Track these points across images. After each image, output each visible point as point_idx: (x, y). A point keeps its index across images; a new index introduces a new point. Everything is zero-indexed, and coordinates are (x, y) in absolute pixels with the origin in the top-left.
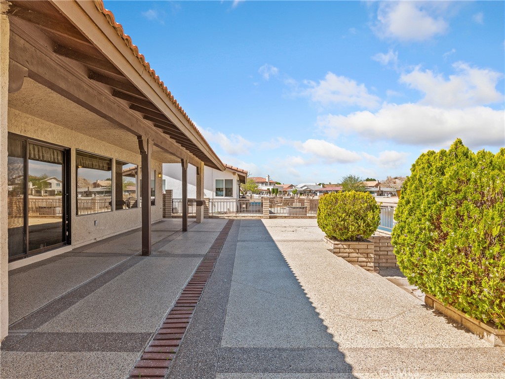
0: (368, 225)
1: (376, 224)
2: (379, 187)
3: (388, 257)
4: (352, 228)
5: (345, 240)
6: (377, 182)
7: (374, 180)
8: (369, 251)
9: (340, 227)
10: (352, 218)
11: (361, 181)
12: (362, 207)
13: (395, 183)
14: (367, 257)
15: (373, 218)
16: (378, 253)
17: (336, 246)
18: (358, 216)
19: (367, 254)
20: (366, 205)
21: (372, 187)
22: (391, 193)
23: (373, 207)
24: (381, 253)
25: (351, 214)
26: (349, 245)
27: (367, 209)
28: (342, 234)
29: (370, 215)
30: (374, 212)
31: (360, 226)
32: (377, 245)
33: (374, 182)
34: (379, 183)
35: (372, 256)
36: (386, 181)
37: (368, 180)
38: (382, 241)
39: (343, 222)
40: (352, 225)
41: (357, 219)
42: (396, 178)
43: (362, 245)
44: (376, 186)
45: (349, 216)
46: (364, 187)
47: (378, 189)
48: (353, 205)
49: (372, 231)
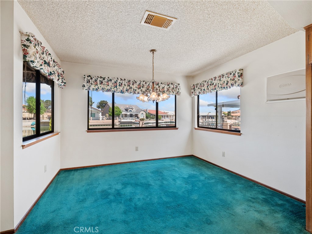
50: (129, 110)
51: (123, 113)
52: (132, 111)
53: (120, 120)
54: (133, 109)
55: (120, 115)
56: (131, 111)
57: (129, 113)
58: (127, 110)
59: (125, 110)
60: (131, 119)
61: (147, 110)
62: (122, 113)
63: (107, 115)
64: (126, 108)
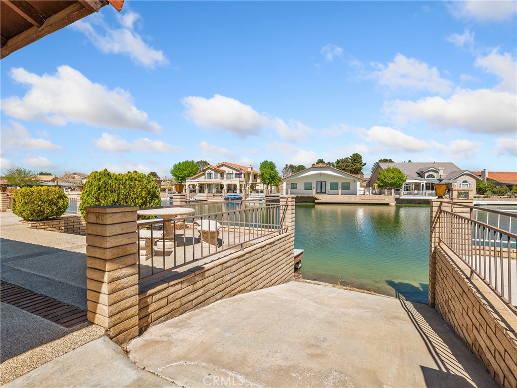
0: (60, 209)
1: (65, 207)
2: (56, 182)
3: (74, 229)
4: (47, 211)
5: (41, 220)
6: (54, 177)
7: (50, 174)
8: (60, 225)
9: (37, 211)
10: (46, 204)
11: (33, 174)
12: (54, 197)
13: (74, 178)
14: (59, 229)
15: (64, 204)
16: (67, 227)
17: (34, 225)
18: (51, 202)
19: (59, 227)
20: (57, 195)
21: (48, 181)
22: (70, 188)
23: (62, 197)
24: (69, 227)
25: (46, 201)
26: (45, 223)
27: (58, 198)
28: (38, 216)
29: (61, 202)
30: (63, 200)
31: (53, 210)
32: (66, 222)
33: (50, 176)
34: (56, 178)
35: (63, 228)
36: (64, 176)
37: (41, 174)
38: (69, 219)
39: (39, 208)
40: (47, 209)
41: (51, 205)
42: (75, 174)
43: (56, 222)
44: (53, 180)
45: (45, 203)
46: (37, 181)
47: (55, 184)
48: (47, 196)
49: (63, 212)
50: (426, 175)
51: (408, 181)
52: (434, 177)
53: (397, 196)
54: (437, 172)
55: (400, 185)
56: (432, 176)
57: (426, 181)
58: (421, 175)
59: (418, 174)
60: (429, 195)
61: (484, 172)
62: (405, 181)
63: (376, 185)
64: (419, 171)
